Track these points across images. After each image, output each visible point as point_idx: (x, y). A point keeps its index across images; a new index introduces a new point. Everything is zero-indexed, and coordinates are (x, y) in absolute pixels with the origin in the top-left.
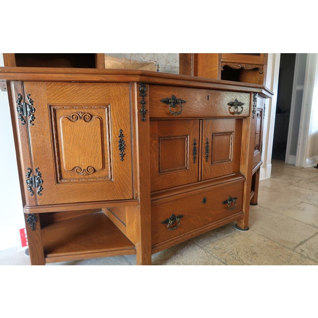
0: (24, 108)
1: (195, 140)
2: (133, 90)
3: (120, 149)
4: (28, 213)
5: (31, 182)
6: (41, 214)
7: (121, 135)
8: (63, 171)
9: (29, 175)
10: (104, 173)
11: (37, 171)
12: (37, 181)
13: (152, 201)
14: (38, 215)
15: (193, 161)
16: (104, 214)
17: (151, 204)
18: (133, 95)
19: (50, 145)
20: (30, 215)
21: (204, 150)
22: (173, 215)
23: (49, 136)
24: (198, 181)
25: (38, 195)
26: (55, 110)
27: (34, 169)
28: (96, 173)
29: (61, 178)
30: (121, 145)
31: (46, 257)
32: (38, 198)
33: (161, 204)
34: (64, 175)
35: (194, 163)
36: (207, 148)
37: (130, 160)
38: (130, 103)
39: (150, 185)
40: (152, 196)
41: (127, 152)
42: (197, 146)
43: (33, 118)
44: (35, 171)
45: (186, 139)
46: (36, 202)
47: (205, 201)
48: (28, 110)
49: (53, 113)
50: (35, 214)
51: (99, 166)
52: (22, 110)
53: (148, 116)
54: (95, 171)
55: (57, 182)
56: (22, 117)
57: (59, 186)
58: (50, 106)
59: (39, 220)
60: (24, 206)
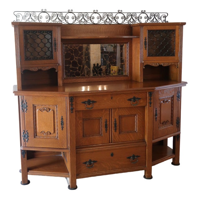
0: (24, 105)
1: (106, 120)
2: (67, 99)
3: (61, 125)
4: (22, 149)
5: (24, 136)
6: (28, 151)
7: (62, 119)
8: (37, 132)
9: (24, 133)
10: (54, 135)
11: (27, 132)
12: (27, 136)
13: (76, 151)
14: (26, 151)
15: (105, 131)
16: (62, 156)
17: (76, 152)
18: (67, 101)
19: (33, 121)
20: (23, 150)
21: (113, 125)
22: (90, 160)
23: (32, 117)
24: (110, 143)
25: (26, 142)
26: (35, 106)
27: (26, 131)
28: (51, 134)
29: (36, 136)
30: (62, 123)
31: (28, 171)
32: (26, 144)
33: (82, 153)
34: (38, 134)
35: (106, 132)
36: (115, 124)
37: (66, 130)
38: (66, 105)
39: (75, 143)
40: (76, 148)
41: (65, 126)
42: (108, 123)
43: (27, 110)
44: (26, 132)
45: (101, 119)
46: (26, 145)
47: (112, 155)
48: (25, 106)
49: (34, 108)
50: (25, 150)
51: (52, 132)
52: (23, 106)
53: (74, 110)
54: (50, 134)
55: (35, 137)
56: (23, 109)
57: (35, 139)
58: (33, 105)
59: (26, 153)
60: (21, 146)
